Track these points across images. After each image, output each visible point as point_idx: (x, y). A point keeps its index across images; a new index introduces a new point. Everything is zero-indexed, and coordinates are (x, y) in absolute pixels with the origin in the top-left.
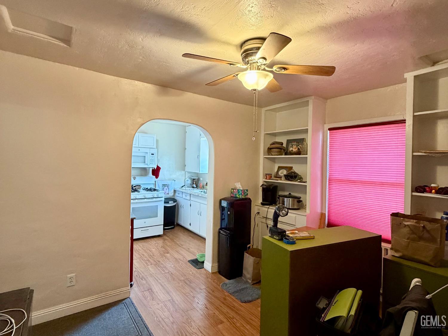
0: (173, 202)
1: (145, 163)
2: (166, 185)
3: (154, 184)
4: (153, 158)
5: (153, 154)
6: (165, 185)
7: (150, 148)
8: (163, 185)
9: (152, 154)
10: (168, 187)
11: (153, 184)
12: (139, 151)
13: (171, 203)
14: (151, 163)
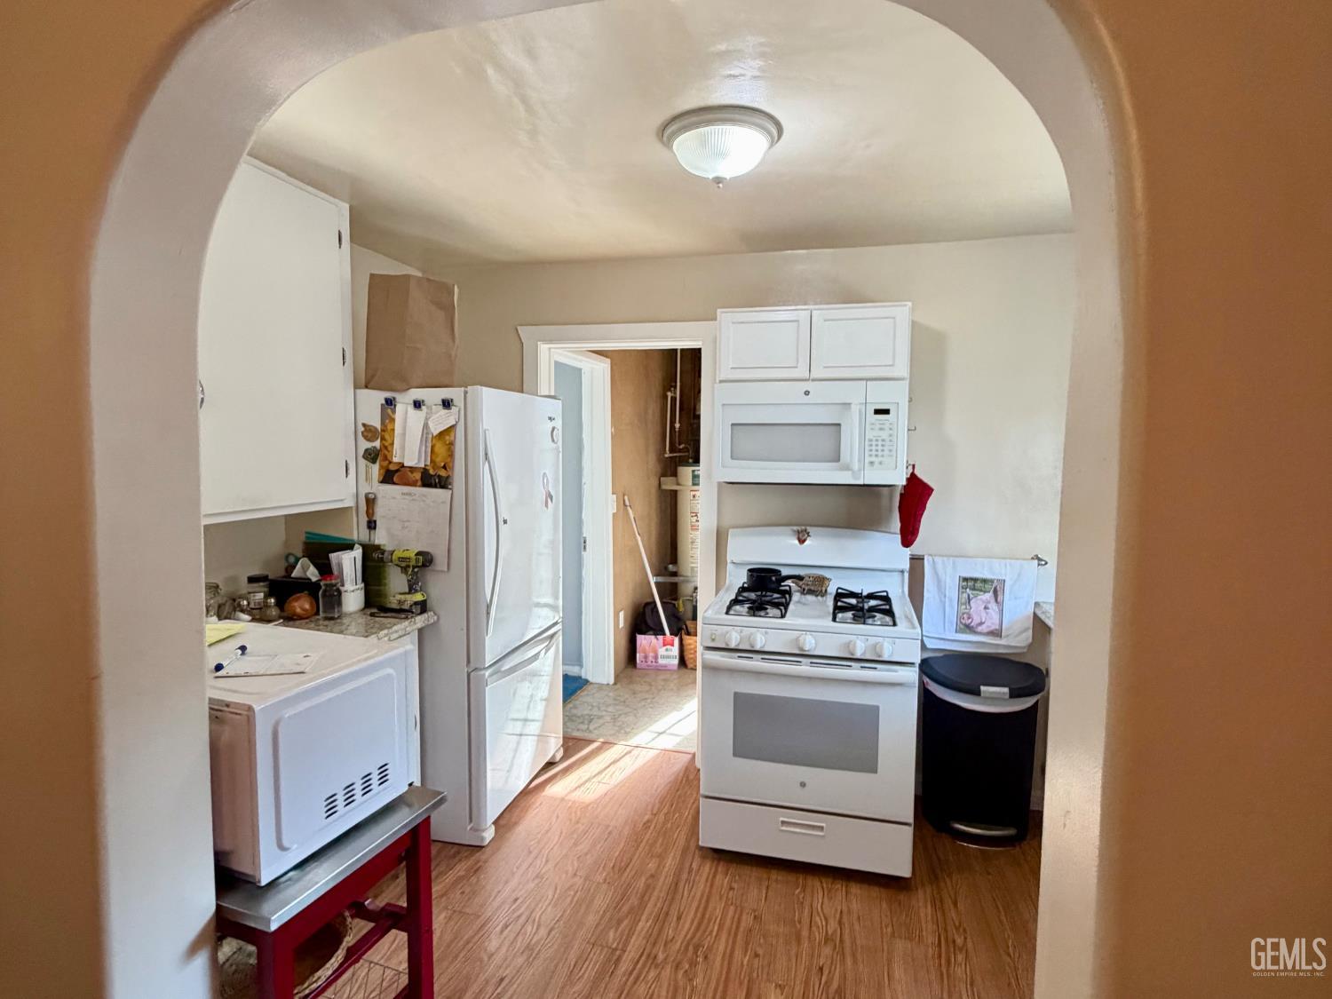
0: (1006, 690)
1: (838, 459)
2: (985, 581)
3: (906, 575)
4: (884, 435)
5: (886, 412)
6: (978, 585)
7: (867, 380)
8: (966, 579)
9: (877, 412)
10: (995, 592)
11: (902, 572)
12: (806, 399)
13: (993, 699)
14: (872, 463)
